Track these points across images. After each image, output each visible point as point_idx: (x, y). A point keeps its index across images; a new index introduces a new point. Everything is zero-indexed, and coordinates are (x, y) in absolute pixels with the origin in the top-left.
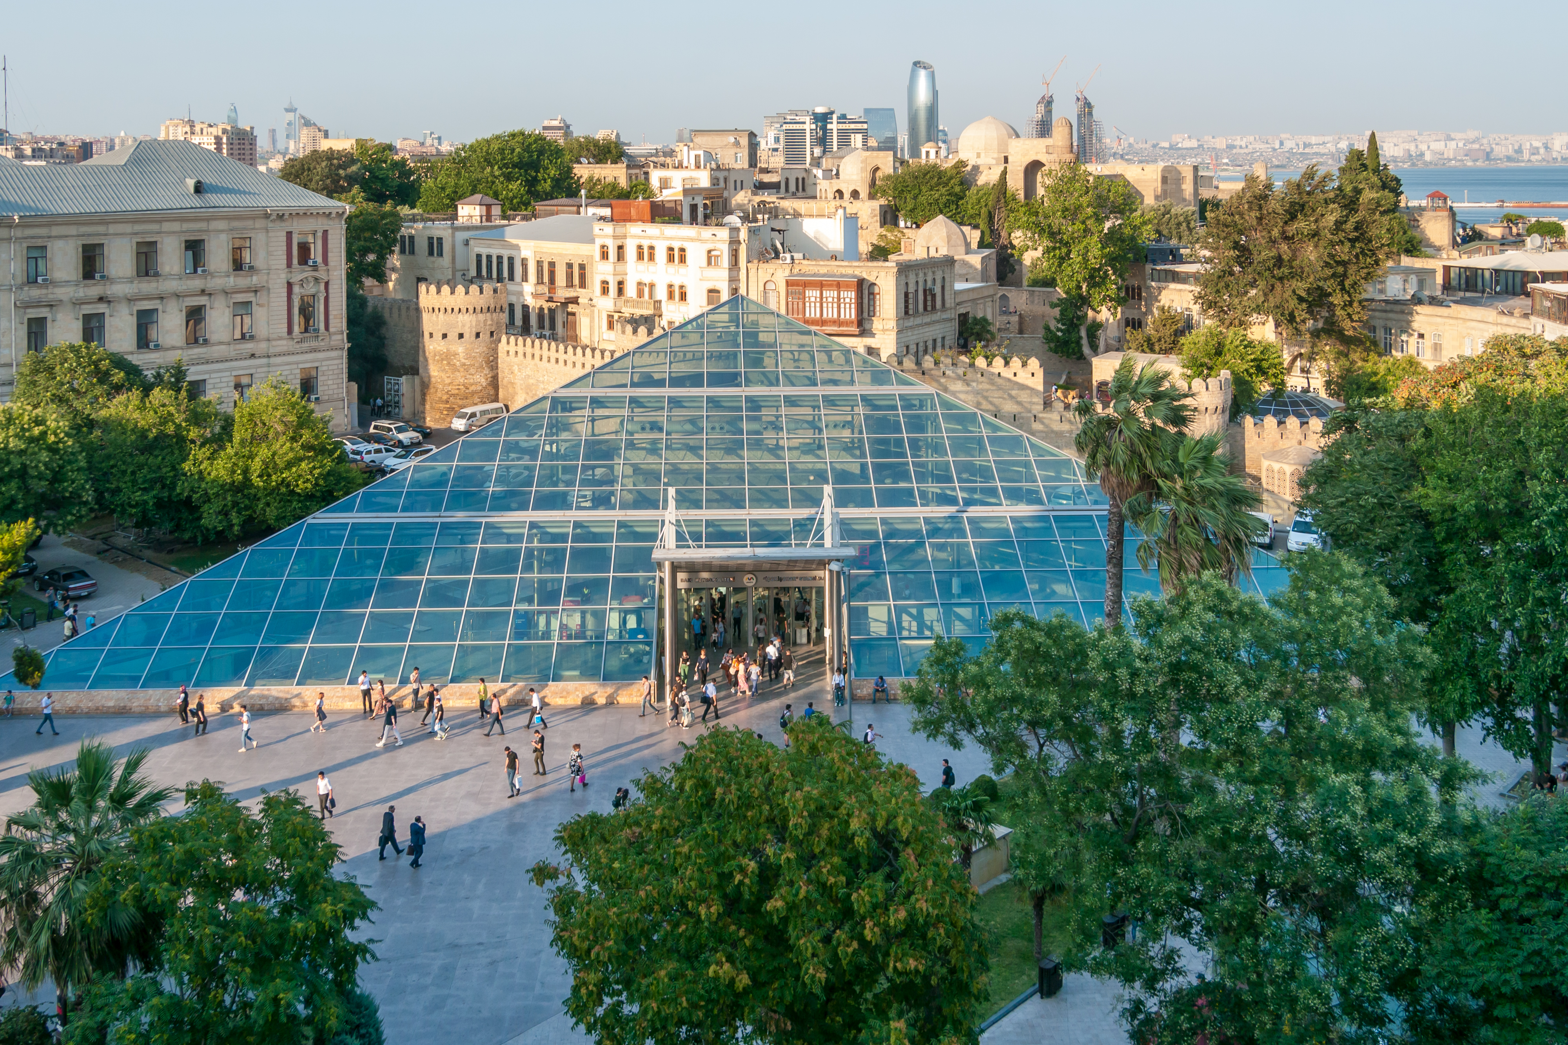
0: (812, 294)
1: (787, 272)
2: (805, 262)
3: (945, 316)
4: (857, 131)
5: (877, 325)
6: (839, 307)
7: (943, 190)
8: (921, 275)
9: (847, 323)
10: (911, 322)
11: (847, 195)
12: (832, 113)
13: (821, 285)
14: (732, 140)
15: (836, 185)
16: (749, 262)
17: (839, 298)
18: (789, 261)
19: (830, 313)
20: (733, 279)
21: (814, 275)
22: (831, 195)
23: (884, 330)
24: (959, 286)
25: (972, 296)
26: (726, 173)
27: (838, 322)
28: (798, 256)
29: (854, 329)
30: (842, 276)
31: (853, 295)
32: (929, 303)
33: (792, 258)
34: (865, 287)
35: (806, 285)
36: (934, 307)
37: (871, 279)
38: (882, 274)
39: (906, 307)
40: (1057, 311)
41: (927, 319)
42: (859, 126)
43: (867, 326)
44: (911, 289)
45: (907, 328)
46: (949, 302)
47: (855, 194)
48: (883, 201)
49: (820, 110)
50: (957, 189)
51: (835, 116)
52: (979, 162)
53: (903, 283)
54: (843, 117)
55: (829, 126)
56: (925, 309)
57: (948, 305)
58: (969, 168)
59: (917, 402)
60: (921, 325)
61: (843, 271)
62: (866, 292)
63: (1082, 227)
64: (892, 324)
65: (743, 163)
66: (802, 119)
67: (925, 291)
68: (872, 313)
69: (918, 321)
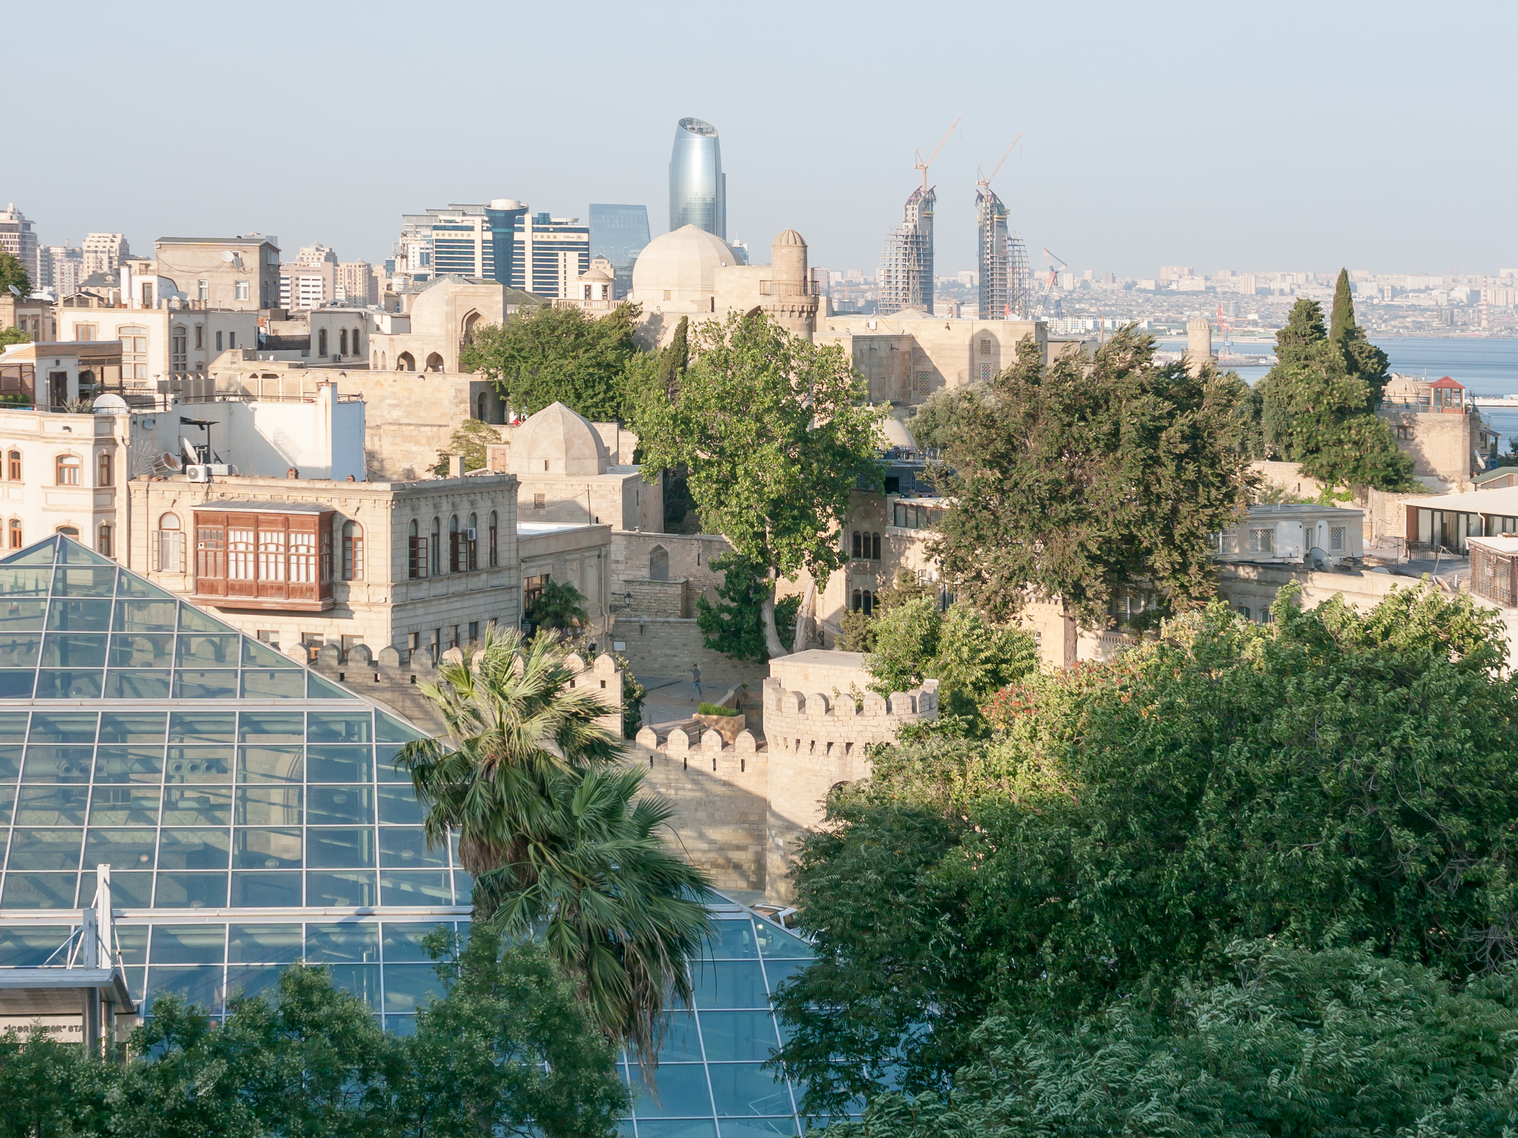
0: (240, 537)
1: (200, 498)
2: (232, 480)
3: (496, 581)
4: (569, 246)
5: (356, 594)
6: (288, 562)
7: (584, 358)
8: (446, 506)
9: (301, 591)
10: (424, 590)
11: (421, 363)
12: (523, 211)
13: (256, 523)
14: (230, 257)
15: (404, 343)
16: (131, 478)
17: (287, 547)
18: (202, 477)
19: (273, 573)
20: (103, 510)
21: (248, 504)
22: (392, 363)
23: (370, 604)
24: (526, 527)
25: (554, 547)
26: (200, 319)
27: (286, 589)
28: (218, 469)
29: (314, 602)
30: (295, 506)
31: (313, 540)
32: (462, 558)
33: (209, 474)
34: (337, 526)
35: (229, 521)
36: (473, 564)
37: (348, 513)
38: (367, 504)
39: (414, 564)
40: (721, 577)
41: (459, 585)
42: (573, 237)
43: (339, 596)
44: (425, 531)
45: (414, 602)
46: (506, 556)
47: (435, 361)
48: (479, 376)
49: (501, 204)
50: (611, 356)
51: (528, 218)
52: (665, 307)
53: (407, 519)
54: (543, 221)
55: (517, 236)
56: (455, 566)
57: (502, 562)
58: (644, 319)
59: (341, 728)
60: (446, 597)
61: (298, 497)
62: (338, 536)
63: (754, 426)
64: (384, 593)
65: (250, 300)
66: (467, 221)
67: (454, 536)
68: (348, 573)
69: (439, 588)
